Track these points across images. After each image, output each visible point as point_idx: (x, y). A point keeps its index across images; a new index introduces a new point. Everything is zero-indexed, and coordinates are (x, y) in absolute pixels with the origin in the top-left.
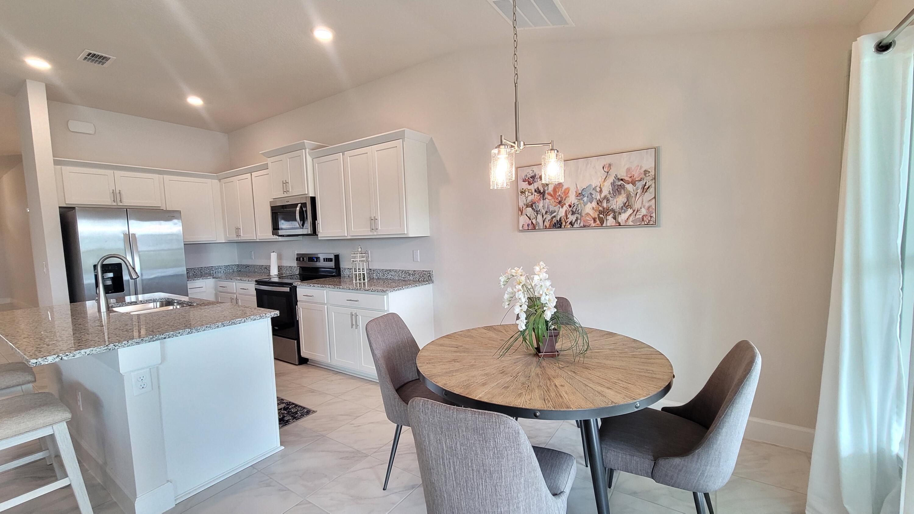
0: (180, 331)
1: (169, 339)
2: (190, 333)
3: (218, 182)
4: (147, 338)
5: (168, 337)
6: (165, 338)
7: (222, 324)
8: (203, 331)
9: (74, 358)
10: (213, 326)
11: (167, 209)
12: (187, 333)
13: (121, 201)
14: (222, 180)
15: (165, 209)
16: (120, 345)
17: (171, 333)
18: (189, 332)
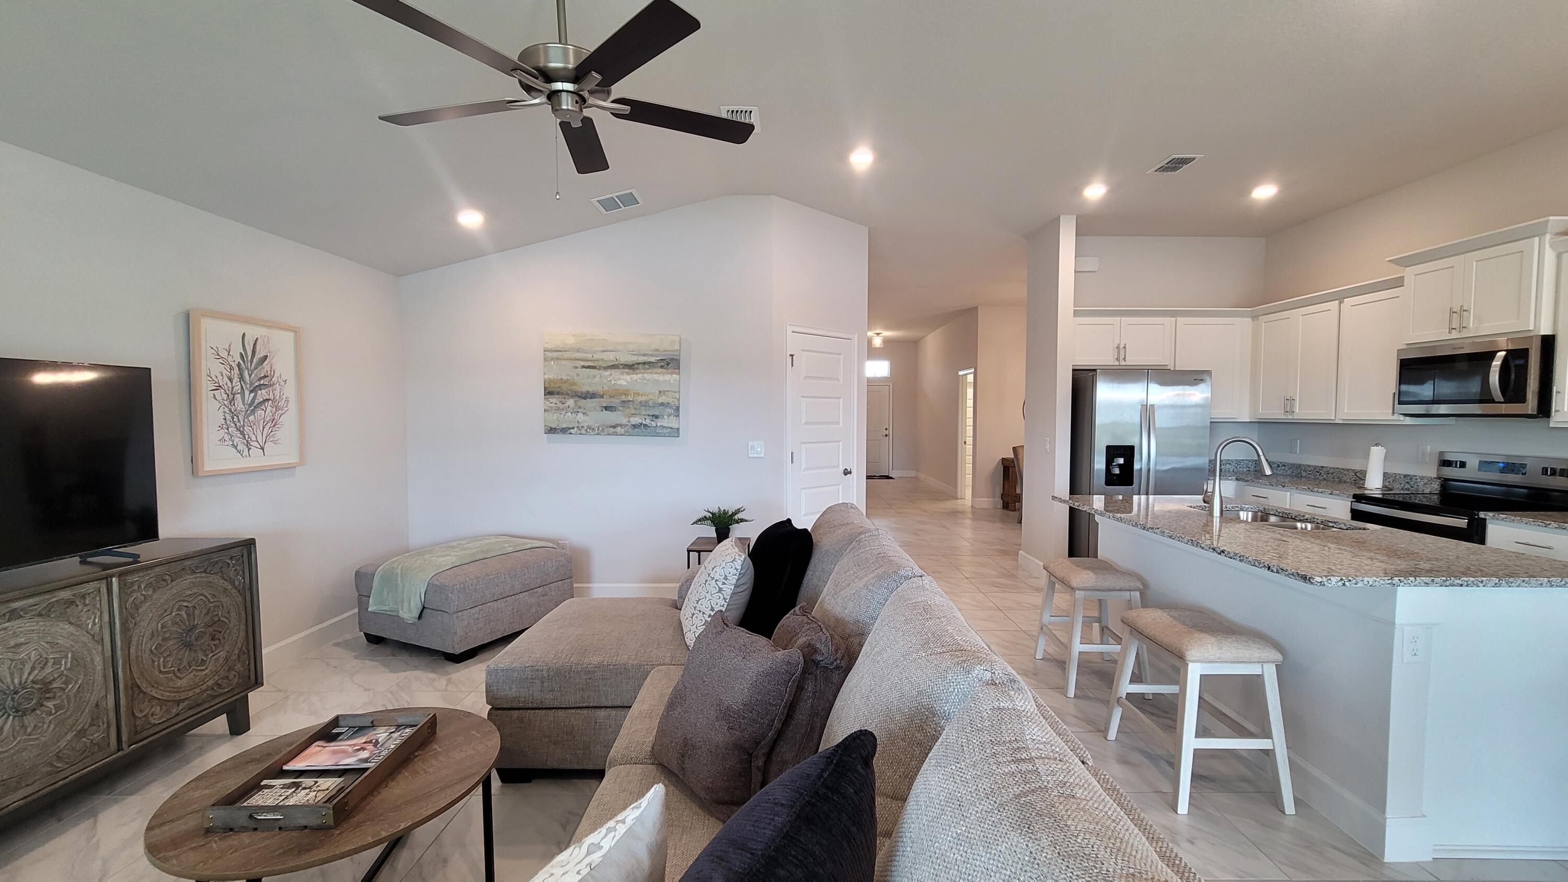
0: (1483, 579)
1: (1467, 588)
2: (1498, 585)
3: (1251, 321)
4: (1439, 579)
5: (1466, 584)
6: (1461, 585)
7: (1549, 581)
8: (1517, 586)
9: (1355, 586)
10: (1534, 582)
11: (1176, 369)
12: (1493, 584)
13: (1124, 359)
14: (1260, 317)
15: (1172, 369)
16: (1406, 582)
17: (1472, 579)
18: (1496, 584)
